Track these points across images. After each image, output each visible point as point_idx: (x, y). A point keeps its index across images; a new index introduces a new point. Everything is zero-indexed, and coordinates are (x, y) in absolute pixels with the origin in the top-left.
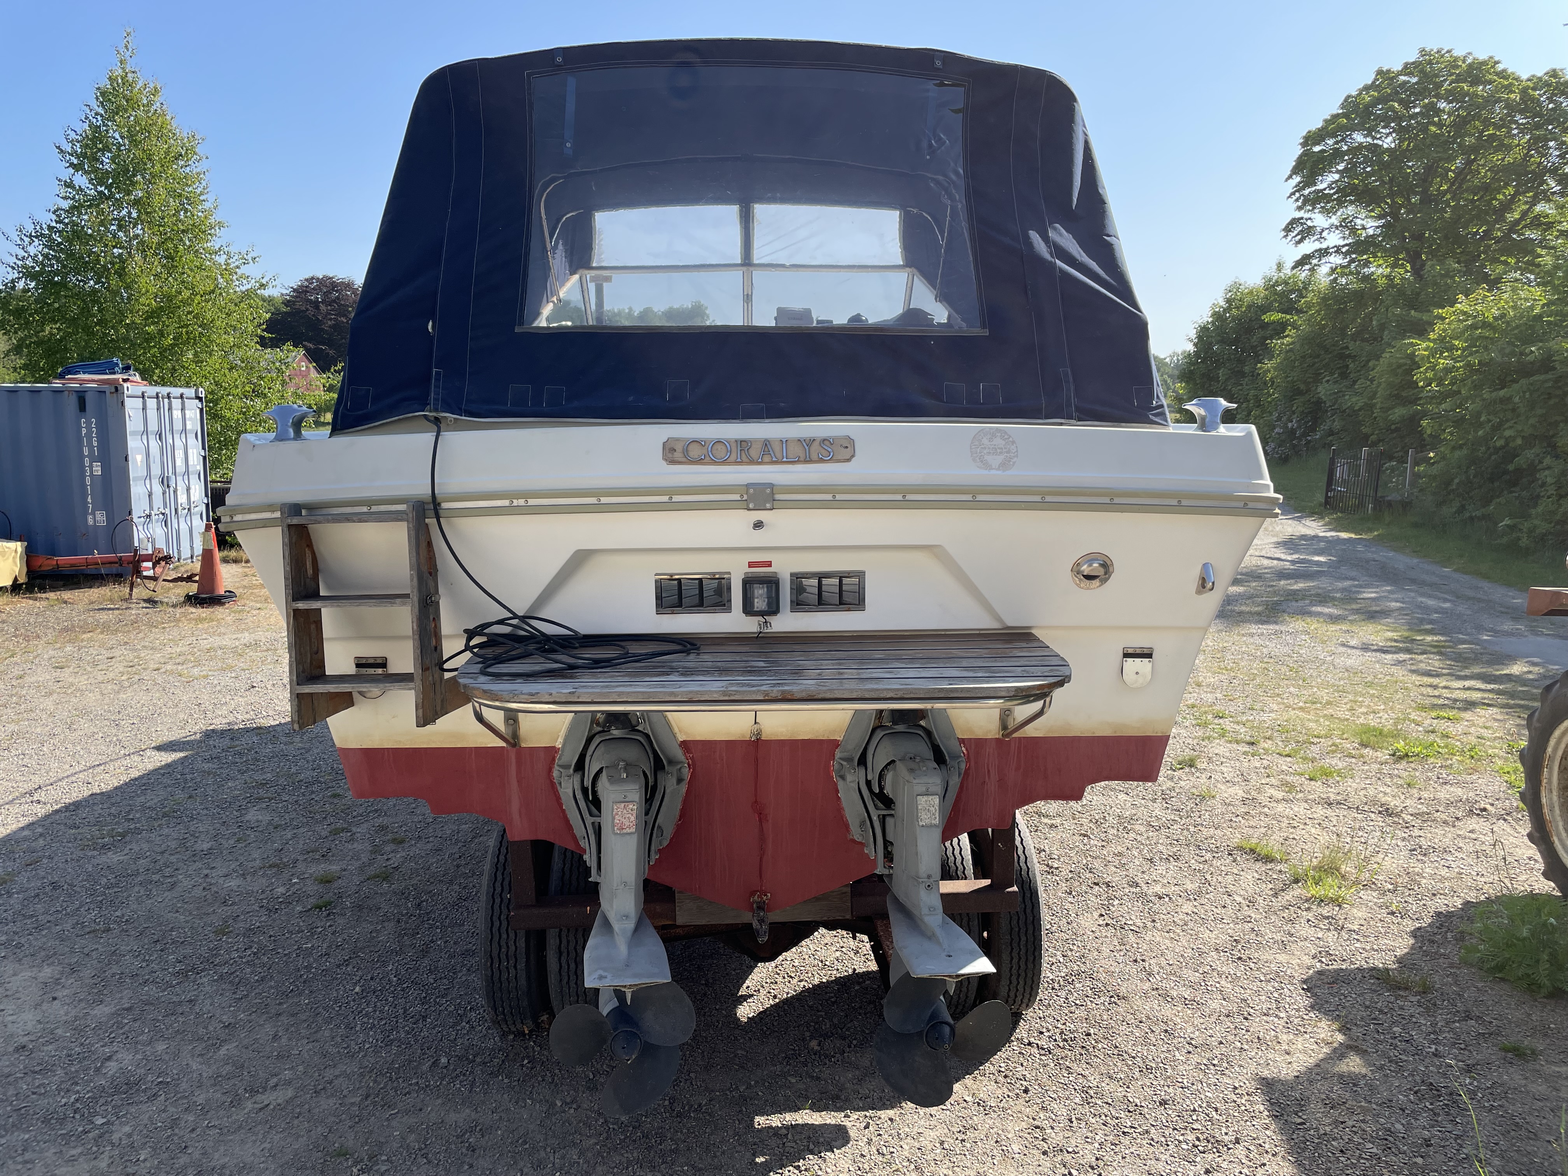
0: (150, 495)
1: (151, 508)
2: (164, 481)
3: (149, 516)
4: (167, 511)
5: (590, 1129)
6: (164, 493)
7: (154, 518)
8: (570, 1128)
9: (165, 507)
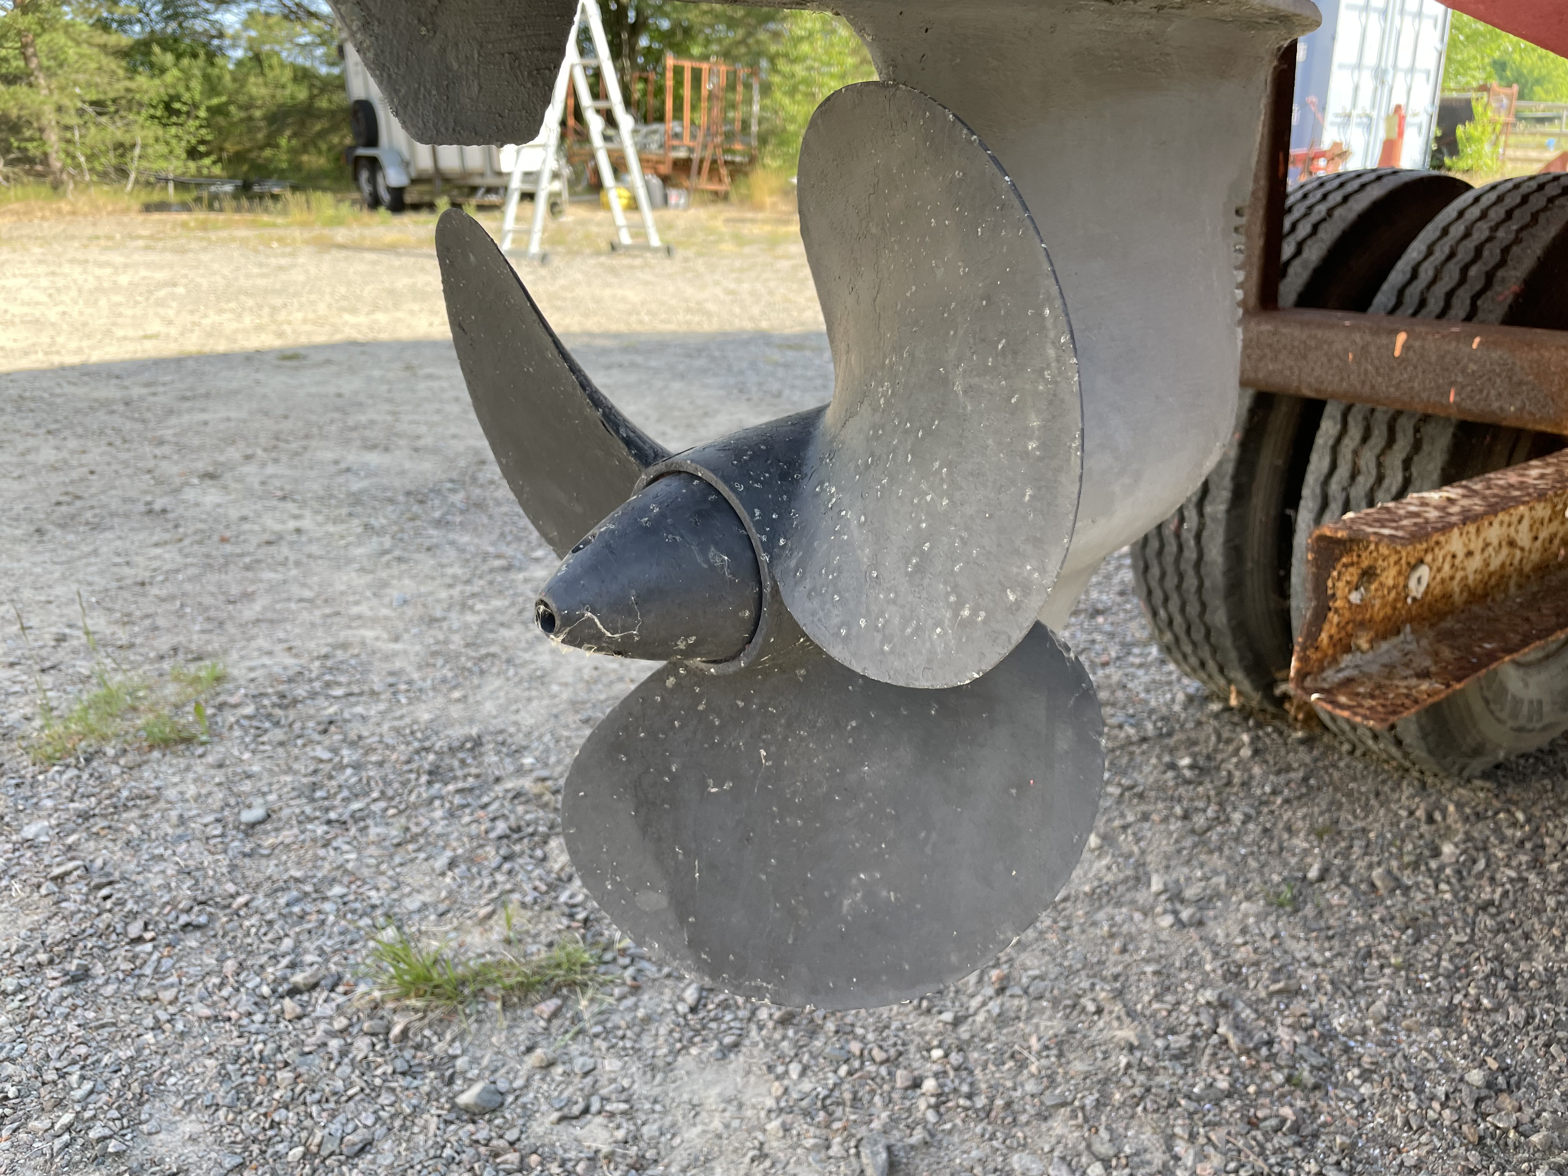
0: (1356, 89)
1: (1354, 106)
2: (1380, 75)
3: (1349, 116)
4: (1374, 114)
5: (1158, 997)
6: (1375, 90)
7: (1355, 120)
8: (1113, 958)
9: (1373, 106)
